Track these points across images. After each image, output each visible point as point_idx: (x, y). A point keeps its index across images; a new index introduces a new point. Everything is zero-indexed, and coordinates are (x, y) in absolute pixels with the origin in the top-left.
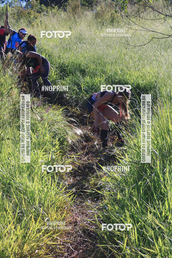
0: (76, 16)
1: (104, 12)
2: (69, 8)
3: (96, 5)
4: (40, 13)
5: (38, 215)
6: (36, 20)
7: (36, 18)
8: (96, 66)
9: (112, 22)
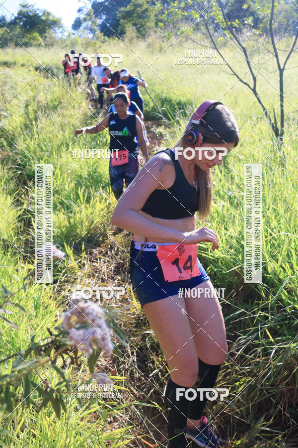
0: (132, 46)
1: (154, 43)
2: (126, 40)
3: (148, 37)
4: (103, 43)
5: (102, 198)
6: (100, 49)
7: (100, 47)
9: (161, 51)
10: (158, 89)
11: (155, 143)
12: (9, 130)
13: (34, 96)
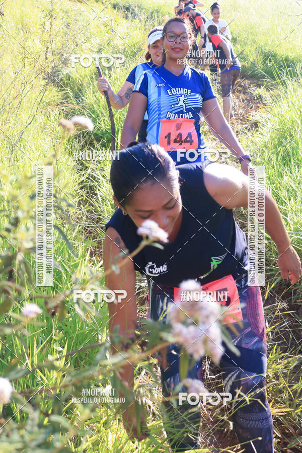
8: (248, 35)
10: (261, 40)
11: (252, 107)
12: (76, 79)
13: (109, 40)
